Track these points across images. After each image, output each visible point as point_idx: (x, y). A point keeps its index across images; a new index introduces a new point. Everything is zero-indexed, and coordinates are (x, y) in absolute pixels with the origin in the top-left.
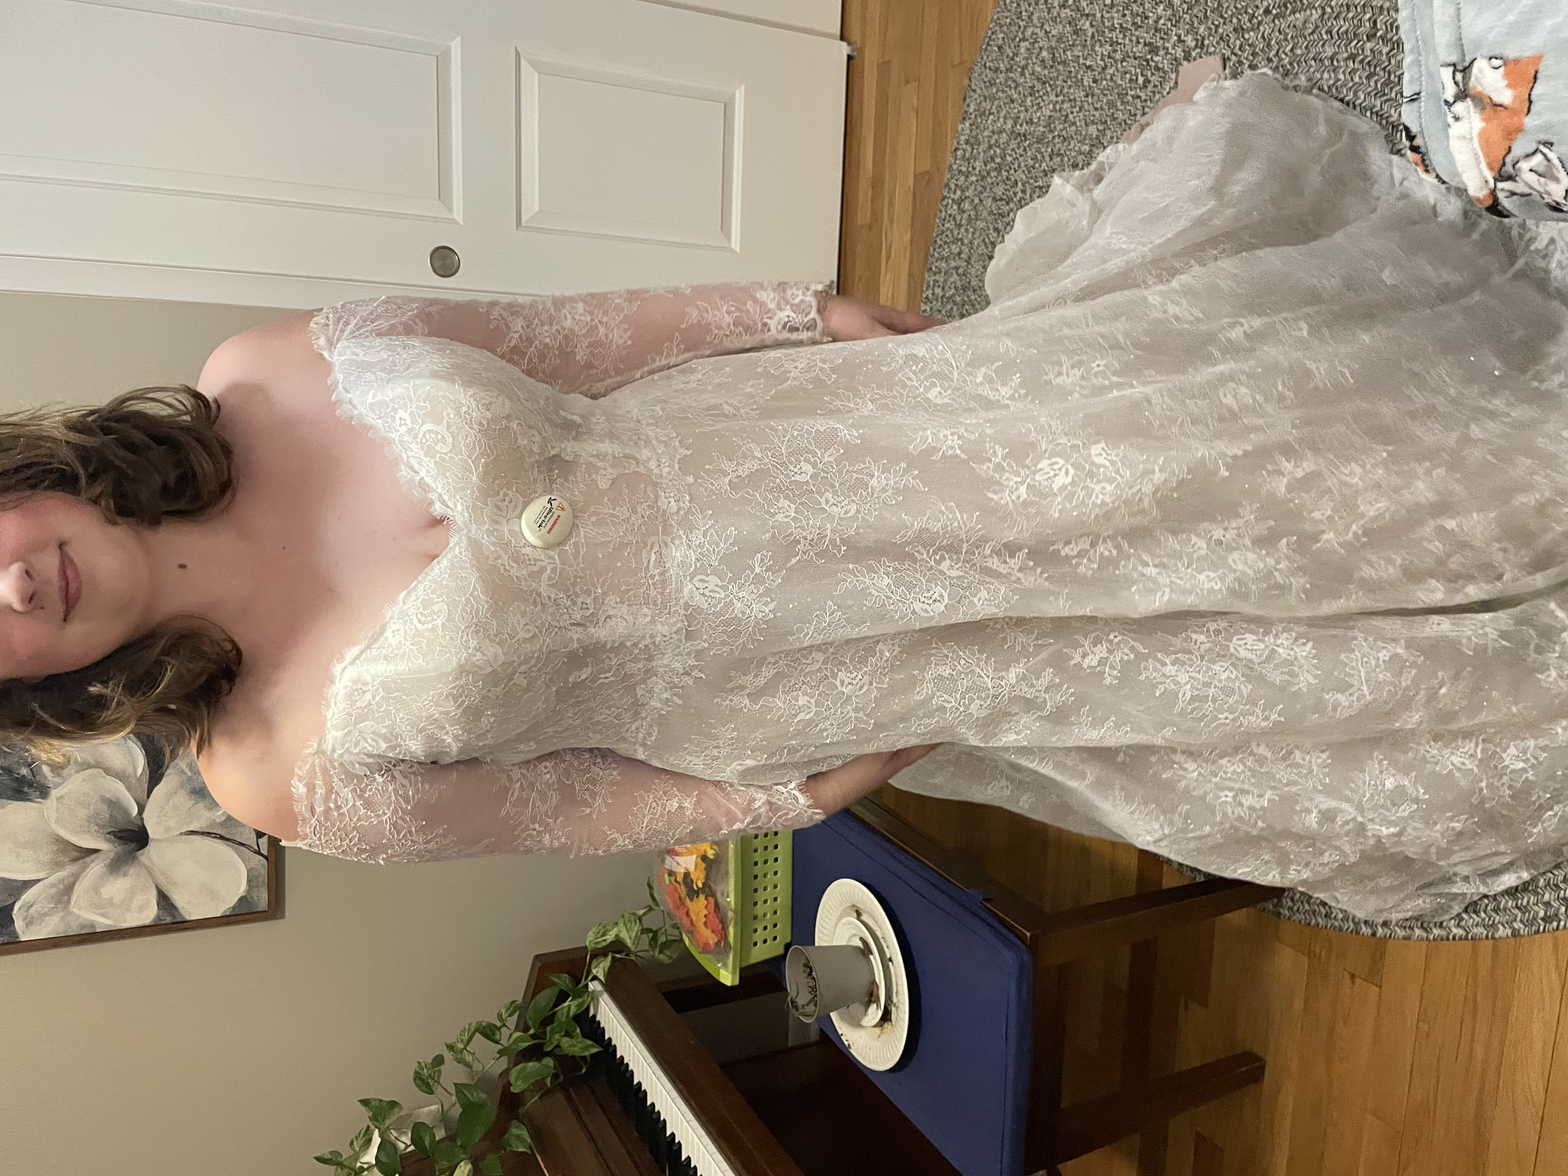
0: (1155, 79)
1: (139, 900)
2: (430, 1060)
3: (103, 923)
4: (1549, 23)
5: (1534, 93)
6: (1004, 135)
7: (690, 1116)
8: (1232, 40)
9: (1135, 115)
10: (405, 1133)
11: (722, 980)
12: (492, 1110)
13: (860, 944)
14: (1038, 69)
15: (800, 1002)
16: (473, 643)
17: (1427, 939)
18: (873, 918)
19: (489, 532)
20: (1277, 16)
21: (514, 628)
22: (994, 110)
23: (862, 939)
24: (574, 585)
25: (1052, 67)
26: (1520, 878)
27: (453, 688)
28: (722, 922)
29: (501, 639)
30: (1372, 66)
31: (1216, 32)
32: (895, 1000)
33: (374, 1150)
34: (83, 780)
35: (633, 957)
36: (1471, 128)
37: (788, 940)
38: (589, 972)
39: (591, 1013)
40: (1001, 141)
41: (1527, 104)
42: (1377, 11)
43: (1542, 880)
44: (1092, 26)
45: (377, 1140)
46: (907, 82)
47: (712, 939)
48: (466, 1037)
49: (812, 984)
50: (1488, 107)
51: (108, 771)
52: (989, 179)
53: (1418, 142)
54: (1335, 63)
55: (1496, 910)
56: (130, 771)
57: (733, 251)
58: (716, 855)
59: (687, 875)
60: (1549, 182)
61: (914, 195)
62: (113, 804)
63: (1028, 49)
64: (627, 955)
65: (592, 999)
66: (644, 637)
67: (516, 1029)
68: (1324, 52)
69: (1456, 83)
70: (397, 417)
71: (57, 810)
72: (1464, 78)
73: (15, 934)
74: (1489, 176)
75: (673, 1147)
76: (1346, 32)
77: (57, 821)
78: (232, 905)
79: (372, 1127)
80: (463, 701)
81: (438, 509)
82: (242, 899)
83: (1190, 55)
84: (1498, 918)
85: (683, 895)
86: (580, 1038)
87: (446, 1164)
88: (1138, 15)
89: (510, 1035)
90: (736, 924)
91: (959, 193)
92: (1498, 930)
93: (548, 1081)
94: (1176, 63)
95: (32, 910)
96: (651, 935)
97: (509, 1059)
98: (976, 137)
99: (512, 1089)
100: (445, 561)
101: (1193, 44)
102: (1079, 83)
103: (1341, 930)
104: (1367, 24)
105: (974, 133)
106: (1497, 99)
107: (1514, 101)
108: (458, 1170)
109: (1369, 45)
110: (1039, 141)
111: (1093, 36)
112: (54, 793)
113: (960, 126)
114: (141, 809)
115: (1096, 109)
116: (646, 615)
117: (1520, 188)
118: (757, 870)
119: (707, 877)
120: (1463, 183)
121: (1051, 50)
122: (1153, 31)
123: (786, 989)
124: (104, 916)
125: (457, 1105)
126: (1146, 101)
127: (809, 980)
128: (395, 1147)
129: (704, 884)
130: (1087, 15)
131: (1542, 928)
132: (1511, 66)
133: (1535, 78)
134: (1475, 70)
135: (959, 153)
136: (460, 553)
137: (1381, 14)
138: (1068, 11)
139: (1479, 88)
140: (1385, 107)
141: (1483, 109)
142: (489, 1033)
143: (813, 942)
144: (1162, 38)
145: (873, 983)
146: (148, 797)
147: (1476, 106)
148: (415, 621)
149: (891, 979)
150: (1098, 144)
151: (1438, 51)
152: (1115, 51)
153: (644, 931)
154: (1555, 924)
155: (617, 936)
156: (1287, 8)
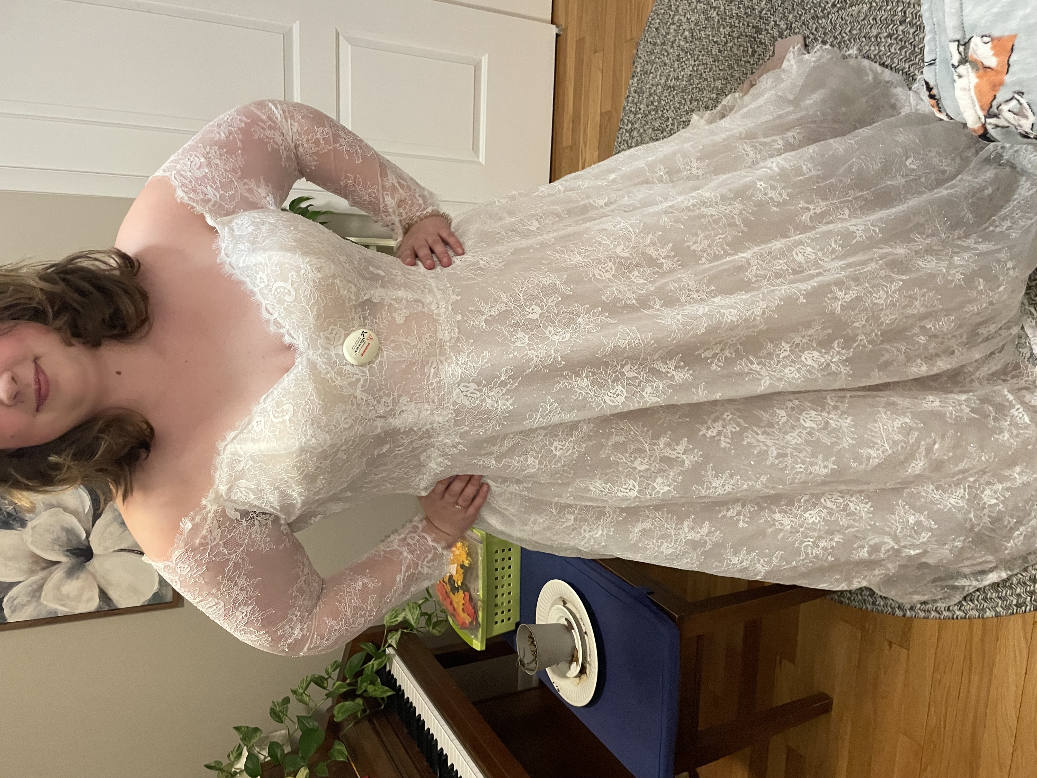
0: (759, 50)
1: (86, 595)
2: (280, 700)
3: (63, 610)
4: (1021, 13)
5: (1011, 60)
6: (660, 87)
7: (453, 737)
8: (811, 23)
9: (746, 74)
10: (264, 749)
11: (474, 647)
12: (322, 734)
13: (566, 623)
14: (682, 43)
15: (526, 662)
16: (310, 432)
17: (940, 618)
18: (574, 606)
19: (322, 355)
20: (840, 9)
21: (338, 422)
22: (653, 70)
23: (566, 619)
24: (379, 390)
25: (691, 42)
26: (1000, 576)
27: (297, 462)
28: (474, 608)
29: (329, 429)
30: (903, 42)
31: (800, 18)
32: (589, 659)
33: (243, 760)
34: (50, 516)
35: (415, 632)
36: (970, 83)
37: (518, 620)
38: (386, 642)
39: (388, 669)
40: (658, 91)
41: (1007, 67)
42: (906, 5)
43: (1015, 580)
44: (718, 14)
45: (245, 753)
46: (595, 52)
47: (468, 620)
48: (305, 685)
49: (533, 648)
50: (981, 68)
51: (66, 509)
52: (650, 117)
53: (934, 92)
54: (879, 40)
55: (985, 599)
56: (81, 510)
57: (481, 164)
58: (470, 564)
59: (451, 577)
60: (1021, 119)
61: (600, 126)
62: (70, 531)
63: (675, 30)
64: (411, 630)
65: (388, 659)
66: (426, 425)
67: (338, 680)
68: (871, 32)
69: (960, 53)
70: (258, 277)
71: (32, 535)
72: (965, 50)
73: (4, 618)
74: (982, 115)
75: (442, 757)
76: (886, 19)
77: (32, 543)
78: (148, 598)
79: (242, 744)
80: (304, 471)
81: (287, 340)
82: (156, 595)
83: (782, 34)
84: (986, 604)
85: (448, 590)
86: (380, 686)
87: (292, 769)
88: (748, 8)
89: (334, 684)
90: (483, 610)
91: (630, 125)
92: (986, 613)
93: (359, 714)
94: (774, 39)
95: (15, 602)
96: (427, 617)
97: (333, 700)
98: (641, 89)
99: (335, 719)
100: (292, 375)
101: (784, 27)
102: (709, 53)
103: (882, 611)
104: (900, 14)
105: (640, 86)
106: (987, 63)
107: (997, 66)
108: (299, 773)
109: (901, 28)
110: (683, 91)
111: (718, 21)
112: (30, 524)
113: (631, 81)
114: (88, 534)
115: (721, 70)
116: (427, 410)
117: (1001, 122)
118: (497, 574)
119: (464, 579)
120: (964, 119)
121: (691, 31)
122: (758, 18)
123: (516, 653)
124: (63, 605)
125: (299, 730)
126: (753, 64)
127: (532, 646)
128: (258, 759)
129: (462, 583)
130: (715, 8)
131: (1015, 611)
132: (995, 42)
133: (1012, 49)
134: (972, 44)
135: (630, 99)
136: (302, 370)
137: (909, 7)
138: (702, 5)
139: (975, 57)
140: (912, 70)
141: (978, 70)
142: (319, 682)
143: (534, 622)
144: (764, 23)
145: (575, 648)
146: (93, 526)
147: (973, 68)
148: (271, 416)
149: (586, 646)
150: (722, 93)
151: (948, 31)
152: (733, 32)
153: (423, 614)
154: (1023, 608)
155: (404, 617)
156: (847, 3)
